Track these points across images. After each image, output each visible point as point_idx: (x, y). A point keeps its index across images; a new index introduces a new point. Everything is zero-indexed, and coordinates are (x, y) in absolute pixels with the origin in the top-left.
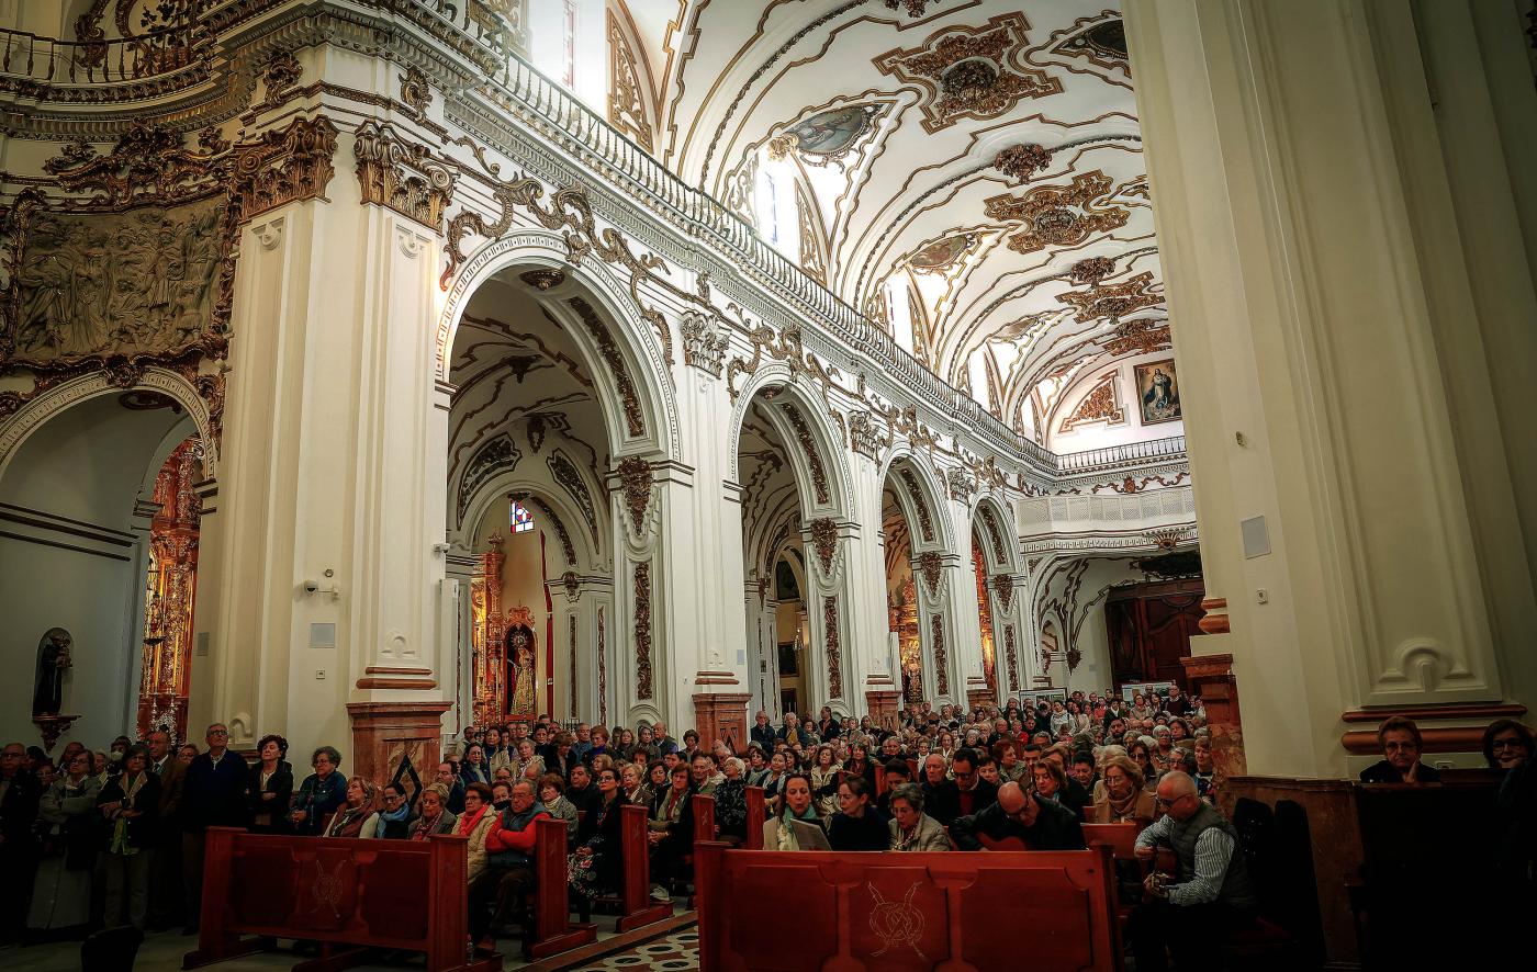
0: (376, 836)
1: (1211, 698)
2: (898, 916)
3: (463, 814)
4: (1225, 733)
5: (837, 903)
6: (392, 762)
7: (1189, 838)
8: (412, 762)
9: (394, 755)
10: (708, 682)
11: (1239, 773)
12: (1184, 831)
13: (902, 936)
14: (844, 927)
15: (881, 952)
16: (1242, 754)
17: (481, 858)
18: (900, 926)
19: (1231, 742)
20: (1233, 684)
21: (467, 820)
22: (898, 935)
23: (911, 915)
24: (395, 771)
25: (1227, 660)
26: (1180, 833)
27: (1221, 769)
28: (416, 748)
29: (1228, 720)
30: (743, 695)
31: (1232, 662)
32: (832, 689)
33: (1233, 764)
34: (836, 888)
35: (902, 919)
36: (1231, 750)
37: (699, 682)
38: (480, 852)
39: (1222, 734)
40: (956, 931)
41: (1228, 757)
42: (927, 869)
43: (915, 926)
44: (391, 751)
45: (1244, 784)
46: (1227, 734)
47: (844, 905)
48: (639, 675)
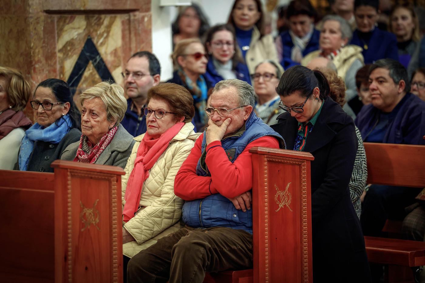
0: (17, 166)
3: (141, 137)
6: (64, 50)
8: (102, 50)
9: (66, 37)
17: (167, 208)
21: (147, 146)
24: (69, 65)
28: (109, 27)
38: (164, 198)
44: (61, 30)
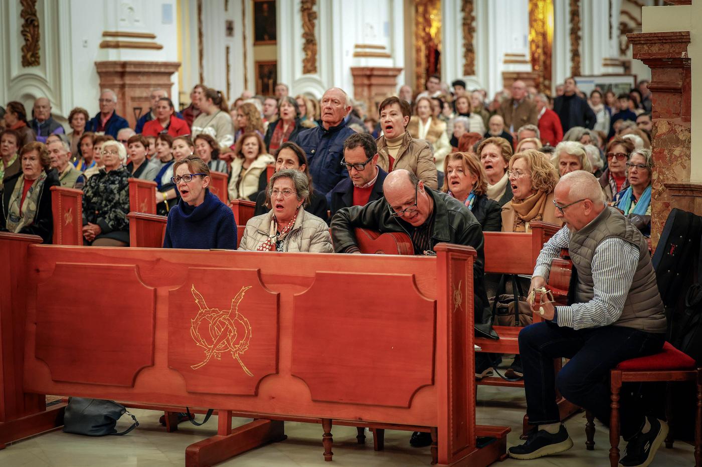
1: (660, 86)
2: (223, 324)
4: (672, 131)
5: (155, 309)
7: (585, 250)
10: (117, 46)
11: (682, 180)
12: (582, 244)
13: (226, 347)
14: (162, 336)
15: (202, 364)
16: (689, 157)
18: (224, 336)
19: (678, 142)
20: (688, 70)
22: (220, 346)
23: (237, 323)
25: (683, 39)
26: (577, 245)
27: (663, 174)
29: (678, 115)
30: (166, 65)
31: (688, 41)
32: (306, 61)
33: (677, 168)
34: (155, 291)
35: (227, 328)
36: (677, 152)
37: (105, 46)
39: (669, 132)
40: (287, 344)
41: (673, 159)
42: (259, 271)
43: (241, 335)
45: (682, 193)
46: (675, 132)
47: (163, 312)
48: (24, 33)
